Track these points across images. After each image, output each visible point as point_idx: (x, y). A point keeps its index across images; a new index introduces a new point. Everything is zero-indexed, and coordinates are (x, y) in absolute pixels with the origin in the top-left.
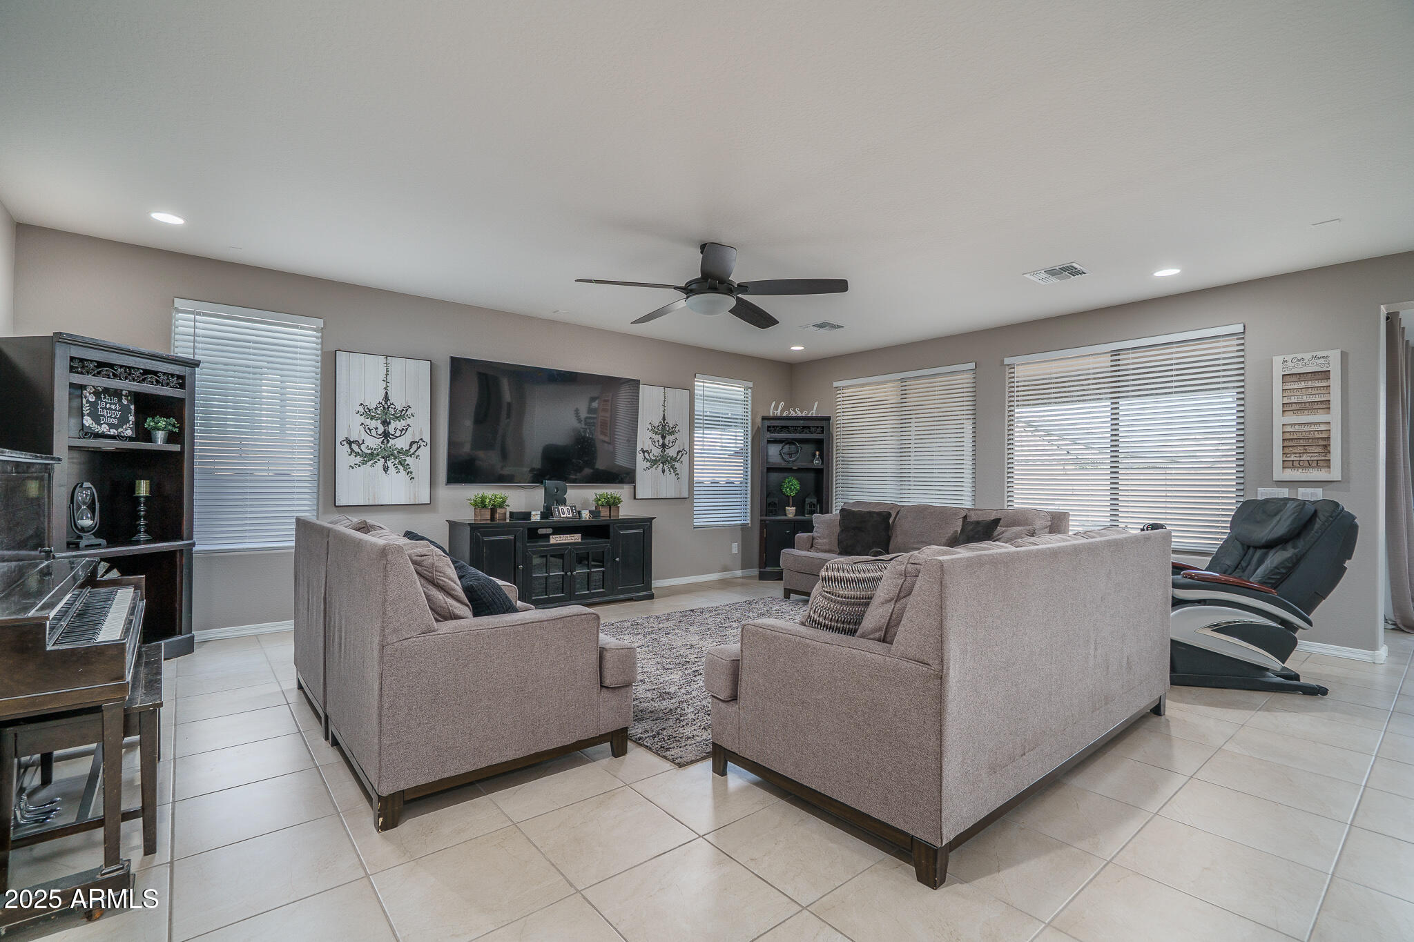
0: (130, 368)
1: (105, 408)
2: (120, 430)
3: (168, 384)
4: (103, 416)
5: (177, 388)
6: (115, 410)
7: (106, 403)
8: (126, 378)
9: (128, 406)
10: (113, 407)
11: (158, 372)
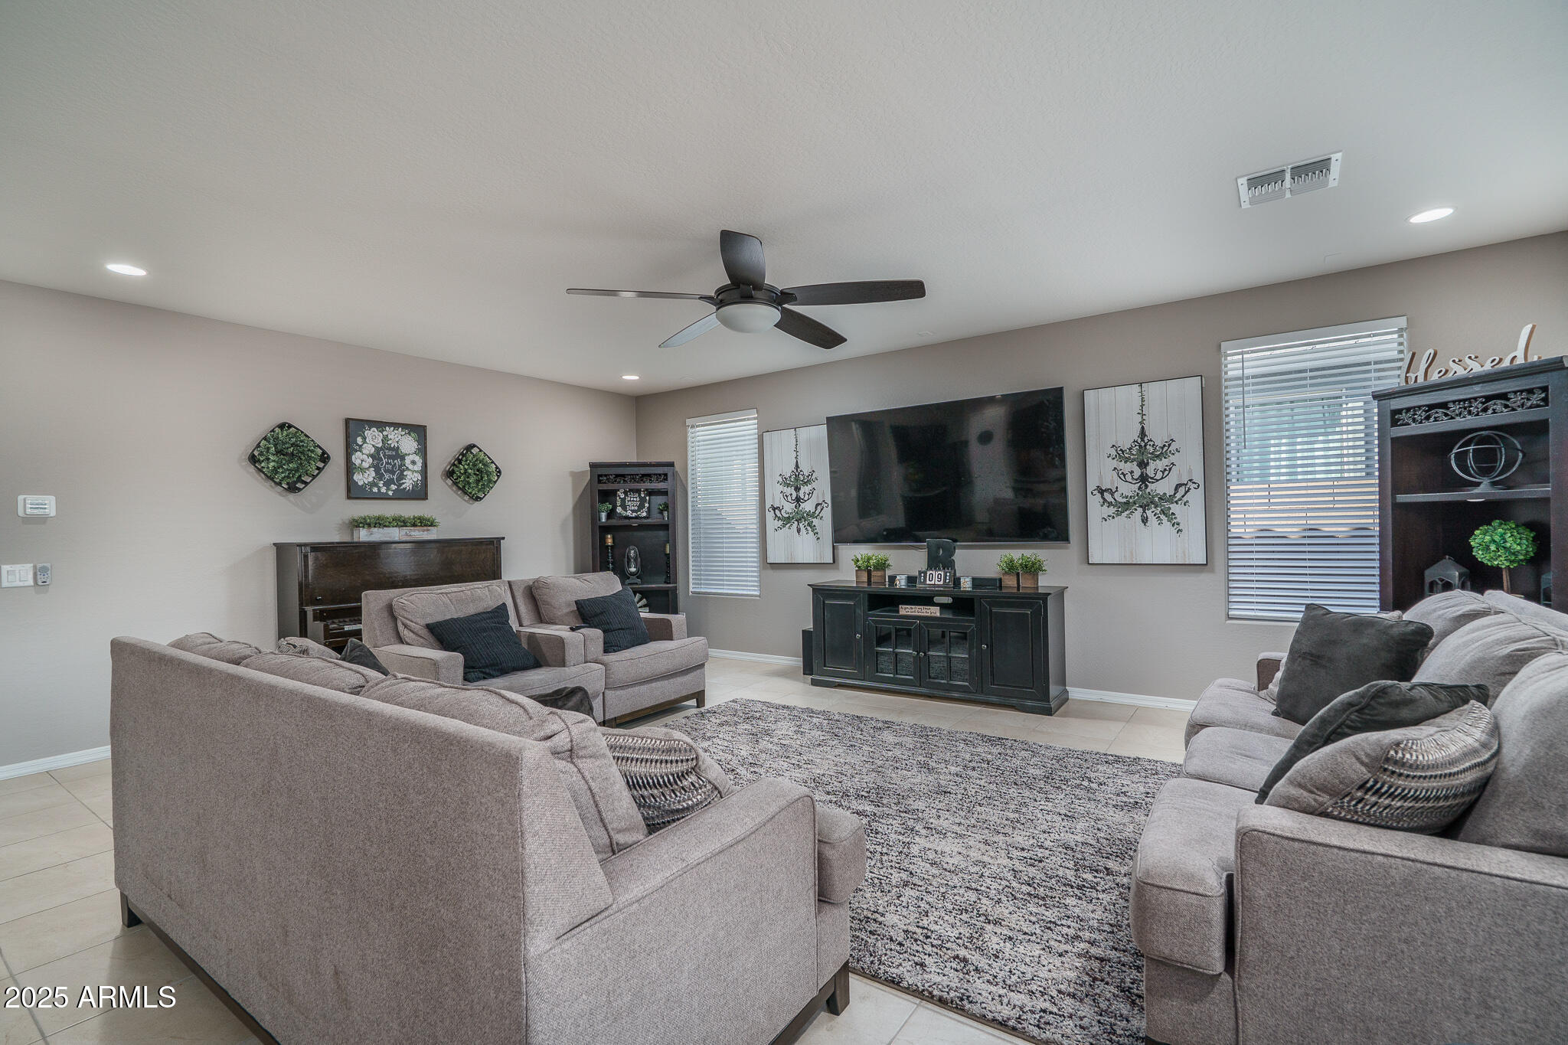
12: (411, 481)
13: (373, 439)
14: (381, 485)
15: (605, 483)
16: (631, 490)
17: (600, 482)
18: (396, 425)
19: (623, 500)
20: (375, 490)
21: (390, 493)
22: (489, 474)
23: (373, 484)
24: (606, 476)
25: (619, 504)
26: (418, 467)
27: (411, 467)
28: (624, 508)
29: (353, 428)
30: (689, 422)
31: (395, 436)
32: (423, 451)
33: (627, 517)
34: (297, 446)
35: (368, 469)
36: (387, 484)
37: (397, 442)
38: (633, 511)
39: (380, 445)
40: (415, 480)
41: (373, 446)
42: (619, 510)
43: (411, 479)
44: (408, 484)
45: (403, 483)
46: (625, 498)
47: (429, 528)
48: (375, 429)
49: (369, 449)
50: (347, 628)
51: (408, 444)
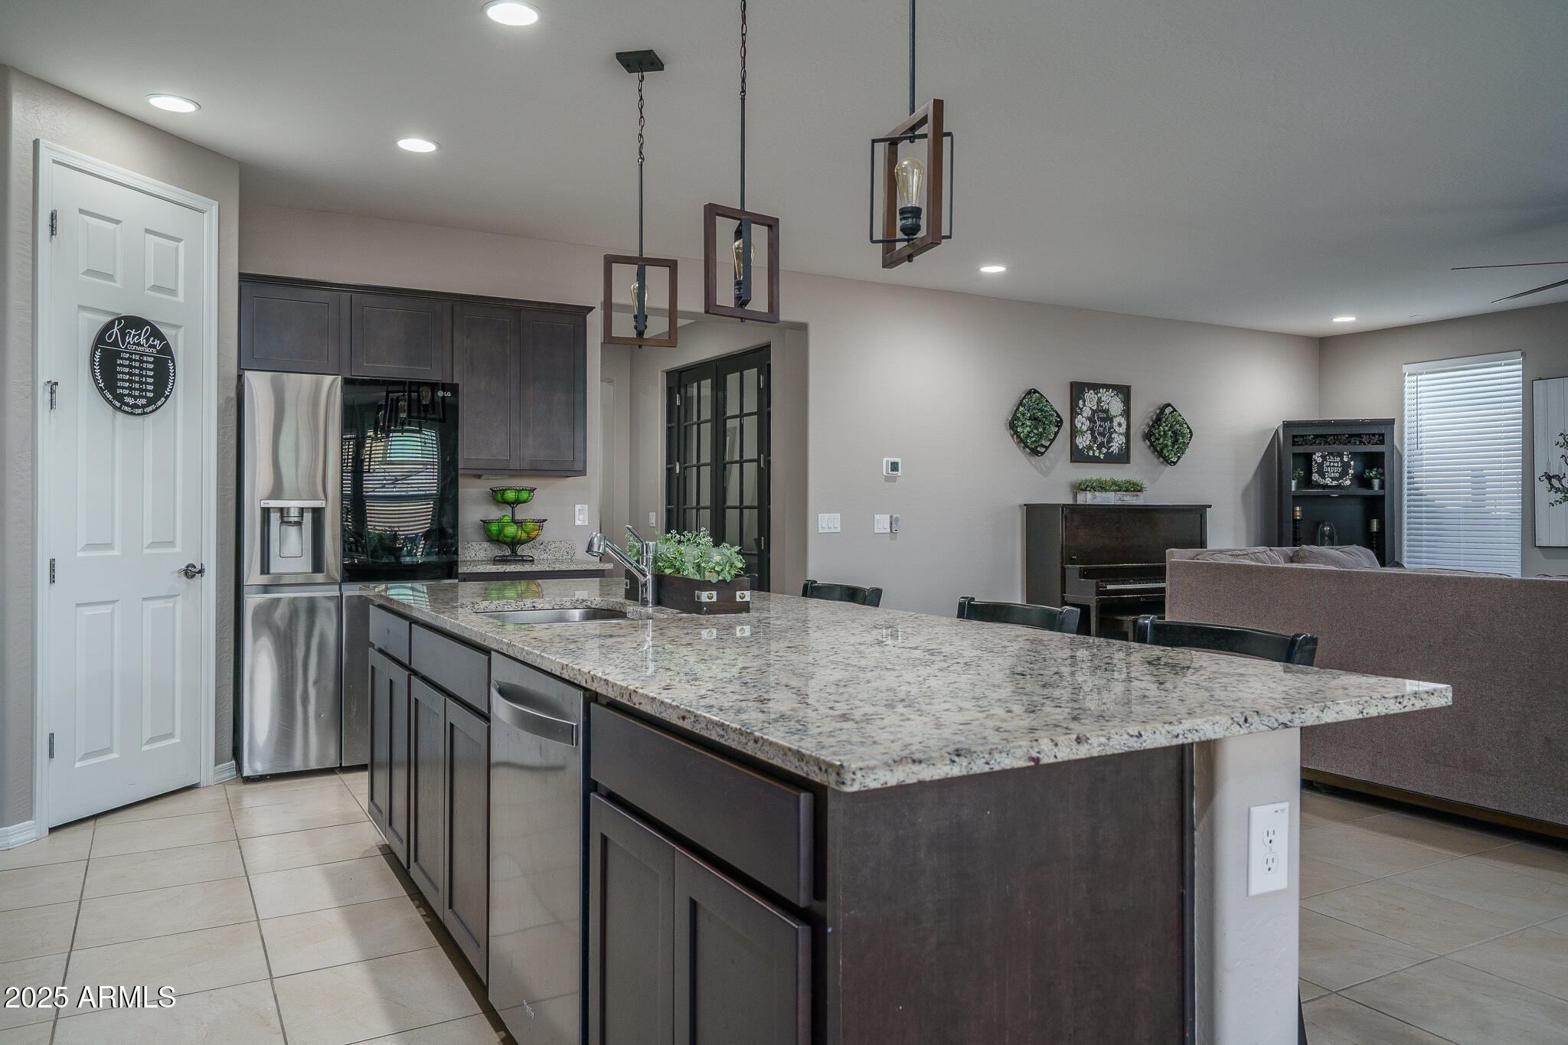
0: (1337, 435)
1: (1330, 466)
2: (1341, 481)
3: (1369, 443)
4: (1328, 472)
5: (1378, 444)
6: (1338, 467)
7: (1330, 462)
8: (1334, 443)
9: (1348, 462)
10: (1336, 465)
11: (1360, 434)
12: (1117, 444)
13: (1090, 400)
14: (1095, 449)
15: (1302, 445)
16: (1330, 454)
17: (1294, 443)
18: (1107, 387)
19: (1321, 465)
20: (1091, 453)
21: (1102, 456)
22: (1183, 435)
23: (1090, 448)
24: (1302, 436)
25: (1315, 468)
26: (1123, 429)
27: (1117, 429)
28: (1322, 475)
29: (1078, 390)
30: (1406, 369)
31: (1106, 396)
32: (1127, 413)
33: (1325, 486)
34: (1043, 411)
35: (1086, 432)
36: (1099, 447)
37: (1108, 404)
38: (1333, 479)
39: (1095, 408)
40: (1121, 443)
41: (1091, 409)
42: (1315, 477)
43: (1118, 441)
44: (1115, 447)
45: (1112, 446)
46: (1322, 463)
47: (1138, 493)
48: (1092, 391)
49: (1087, 412)
50: (1109, 587)
51: (1115, 406)
